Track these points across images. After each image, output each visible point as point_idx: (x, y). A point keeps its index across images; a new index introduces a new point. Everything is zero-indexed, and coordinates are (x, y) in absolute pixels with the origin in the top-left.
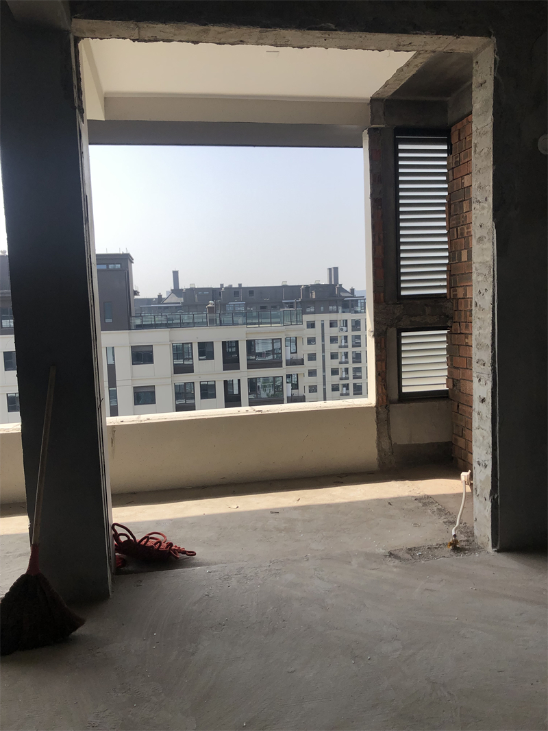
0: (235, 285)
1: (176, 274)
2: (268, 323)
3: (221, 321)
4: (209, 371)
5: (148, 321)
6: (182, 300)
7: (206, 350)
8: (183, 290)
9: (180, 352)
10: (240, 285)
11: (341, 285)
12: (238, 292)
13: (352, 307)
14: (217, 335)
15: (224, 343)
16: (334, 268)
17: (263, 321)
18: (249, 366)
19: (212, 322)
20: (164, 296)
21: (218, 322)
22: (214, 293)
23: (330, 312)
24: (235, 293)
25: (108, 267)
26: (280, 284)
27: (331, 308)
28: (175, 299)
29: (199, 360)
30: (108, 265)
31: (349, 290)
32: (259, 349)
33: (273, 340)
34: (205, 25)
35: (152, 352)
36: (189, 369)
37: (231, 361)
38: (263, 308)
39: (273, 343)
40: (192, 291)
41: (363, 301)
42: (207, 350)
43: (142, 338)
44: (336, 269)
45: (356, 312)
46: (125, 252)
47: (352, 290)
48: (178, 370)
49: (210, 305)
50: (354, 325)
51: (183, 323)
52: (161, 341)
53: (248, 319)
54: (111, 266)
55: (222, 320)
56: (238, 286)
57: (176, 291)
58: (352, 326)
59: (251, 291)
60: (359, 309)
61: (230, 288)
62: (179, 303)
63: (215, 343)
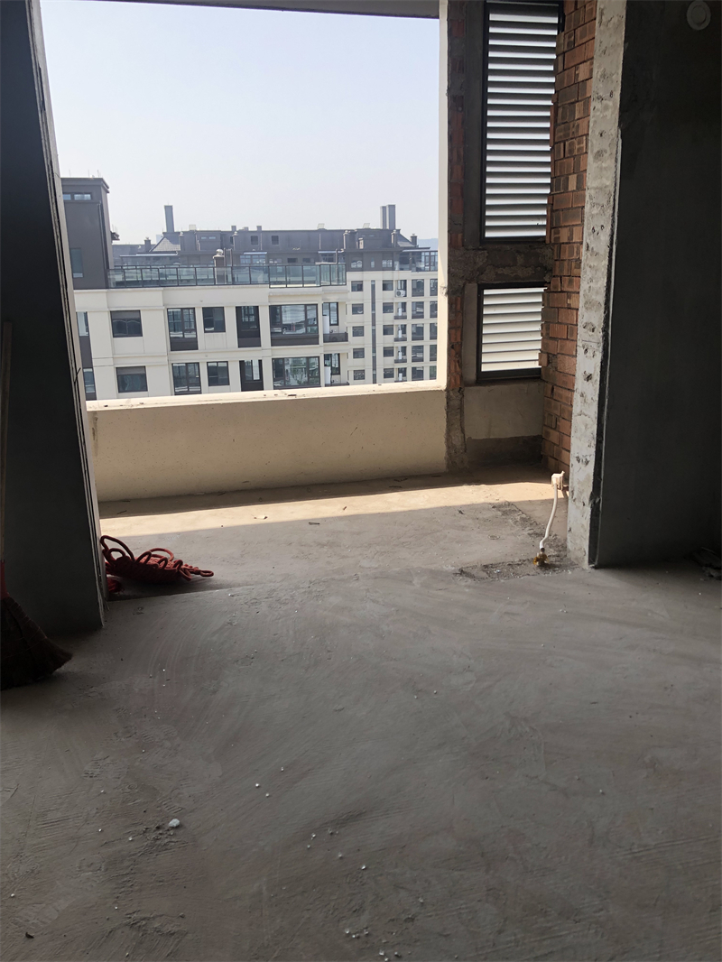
0: (253, 228)
1: (169, 210)
2: (298, 283)
3: (233, 279)
4: (220, 347)
5: (133, 275)
6: (178, 248)
7: (213, 319)
8: (179, 233)
9: (178, 320)
10: (259, 227)
11: (399, 231)
12: (257, 237)
13: (414, 262)
14: (229, 298)
15: (238, 309)
16: (389, 206)
17: (292, 279)
18: (274, 342)
19: (221, 280)
20: (154, 242)
21: (230, 280)
22: (224, 238)
23: (384, 269)
24: (253, 239)
25: (73, 198)
26: (315, 228)
27: (384, 263)
28: (168, 246)
29: (205, 332)
30: (72, 194)
31: (409, 239)
32: (287, 318)
33: (306, 305)
35: (139, 320)
36: (192, 345)
37: (248, 335)
38: (292, 261)
39: (306, 311)
40: (192, 235)
41: (428, 254)
42: (217, 318)
43: (127, 300)
44: (392, 207)
45: (419, 270)
46: (96, 176)
47: (414, 238)
48: (176, 345)
49: (218, 256)
50: (415, 287)
51: (182, 280)
52: (151, 304)
53: (271, 277)
54: (77, 197)
55: (236, 276)
56: (256, 229)
57: (170, 235)
58: (413, 289)
59: (275, 237)
60: (422, 266)
61: (245, 232)
62: (174, 252)
63: (225, 309)
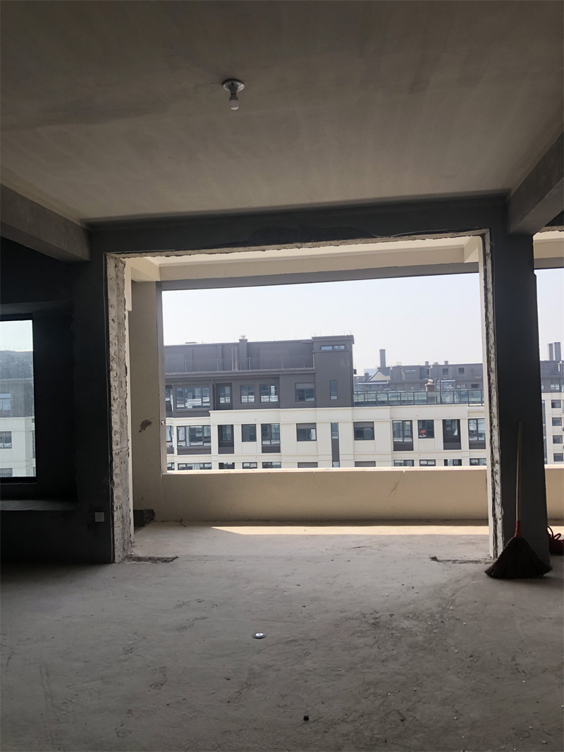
0: (441, 363)
1: (383, 352)
5: (371, 398)
8: (389, 368)
9: (401, 429)
10: (446, 362)
12: (447, 369)
14: (437, 414)
15: (444, 421)
16: (555, 343)
18: (472, 446)
20: (371, 374)
21: (439, 400)
22: (423, 371)
23: (552, 392)
27: (552, 386)
28: (381, 377)
30: (333, 346)
32: (482, 429)
35: (373, 429)
36: (409, 447)
37: (452, 441)
38: (475, 386)
40: (398, 368)
43: (364, 414)
44: (558, 345)
46: (349, 334)
48: (398, 447)
49: (429, 384)
51: (404, 401)
52: (382, 418)
55: (443, 398)
57: (383, 369)
59: (461, 368)
62: (386, 381)
63: (435, 422)
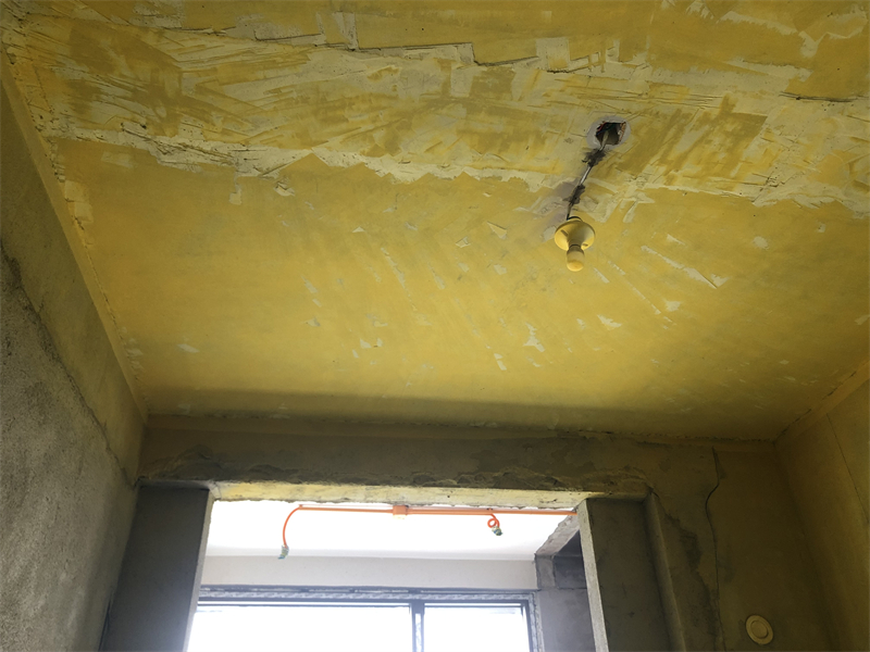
34: (299, 483)
